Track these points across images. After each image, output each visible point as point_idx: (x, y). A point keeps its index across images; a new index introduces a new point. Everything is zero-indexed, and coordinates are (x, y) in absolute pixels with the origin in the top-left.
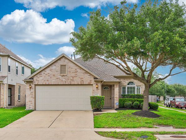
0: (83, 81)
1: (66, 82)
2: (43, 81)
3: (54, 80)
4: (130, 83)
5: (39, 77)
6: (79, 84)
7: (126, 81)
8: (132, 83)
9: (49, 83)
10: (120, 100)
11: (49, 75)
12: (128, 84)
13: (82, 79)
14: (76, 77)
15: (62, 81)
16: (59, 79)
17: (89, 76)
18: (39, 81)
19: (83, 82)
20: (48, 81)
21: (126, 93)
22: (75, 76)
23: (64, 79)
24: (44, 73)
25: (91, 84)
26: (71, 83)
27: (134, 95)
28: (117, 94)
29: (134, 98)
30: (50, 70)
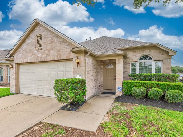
0: (60, 54)
1: (41, 58)
2: (21, 58)
3: (30, 56)
4: (143, 57)
5: (18, 54)
6: (55, 59)
7: (137, 55)
8: (147, 57)
9: (26, 61)
10: (124, 83)
11: (26, 50)
12: (141, 59)
13: (58, 51)
14: (53, 49)
15: (38, 57)
16: (35, 54)
17: (68, 46)
18: (18, 59)
19: (60, 56)
20: (25, 58)
21: (138, 72)
22: (50, 49)
23: (40, 54)
24: (22, 50)
25: (71, 58)
26: (46, 59)
27: (150, 74)
28: (119, 74)
29: (150, 80)
30: (28, 45)
